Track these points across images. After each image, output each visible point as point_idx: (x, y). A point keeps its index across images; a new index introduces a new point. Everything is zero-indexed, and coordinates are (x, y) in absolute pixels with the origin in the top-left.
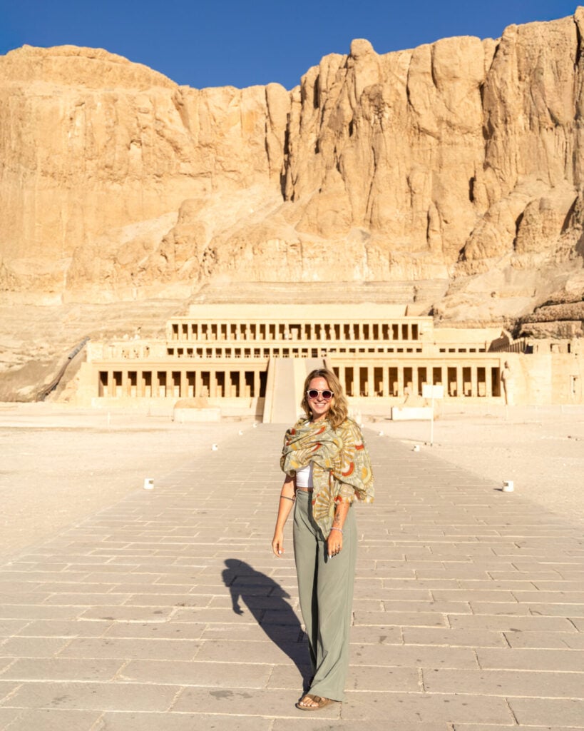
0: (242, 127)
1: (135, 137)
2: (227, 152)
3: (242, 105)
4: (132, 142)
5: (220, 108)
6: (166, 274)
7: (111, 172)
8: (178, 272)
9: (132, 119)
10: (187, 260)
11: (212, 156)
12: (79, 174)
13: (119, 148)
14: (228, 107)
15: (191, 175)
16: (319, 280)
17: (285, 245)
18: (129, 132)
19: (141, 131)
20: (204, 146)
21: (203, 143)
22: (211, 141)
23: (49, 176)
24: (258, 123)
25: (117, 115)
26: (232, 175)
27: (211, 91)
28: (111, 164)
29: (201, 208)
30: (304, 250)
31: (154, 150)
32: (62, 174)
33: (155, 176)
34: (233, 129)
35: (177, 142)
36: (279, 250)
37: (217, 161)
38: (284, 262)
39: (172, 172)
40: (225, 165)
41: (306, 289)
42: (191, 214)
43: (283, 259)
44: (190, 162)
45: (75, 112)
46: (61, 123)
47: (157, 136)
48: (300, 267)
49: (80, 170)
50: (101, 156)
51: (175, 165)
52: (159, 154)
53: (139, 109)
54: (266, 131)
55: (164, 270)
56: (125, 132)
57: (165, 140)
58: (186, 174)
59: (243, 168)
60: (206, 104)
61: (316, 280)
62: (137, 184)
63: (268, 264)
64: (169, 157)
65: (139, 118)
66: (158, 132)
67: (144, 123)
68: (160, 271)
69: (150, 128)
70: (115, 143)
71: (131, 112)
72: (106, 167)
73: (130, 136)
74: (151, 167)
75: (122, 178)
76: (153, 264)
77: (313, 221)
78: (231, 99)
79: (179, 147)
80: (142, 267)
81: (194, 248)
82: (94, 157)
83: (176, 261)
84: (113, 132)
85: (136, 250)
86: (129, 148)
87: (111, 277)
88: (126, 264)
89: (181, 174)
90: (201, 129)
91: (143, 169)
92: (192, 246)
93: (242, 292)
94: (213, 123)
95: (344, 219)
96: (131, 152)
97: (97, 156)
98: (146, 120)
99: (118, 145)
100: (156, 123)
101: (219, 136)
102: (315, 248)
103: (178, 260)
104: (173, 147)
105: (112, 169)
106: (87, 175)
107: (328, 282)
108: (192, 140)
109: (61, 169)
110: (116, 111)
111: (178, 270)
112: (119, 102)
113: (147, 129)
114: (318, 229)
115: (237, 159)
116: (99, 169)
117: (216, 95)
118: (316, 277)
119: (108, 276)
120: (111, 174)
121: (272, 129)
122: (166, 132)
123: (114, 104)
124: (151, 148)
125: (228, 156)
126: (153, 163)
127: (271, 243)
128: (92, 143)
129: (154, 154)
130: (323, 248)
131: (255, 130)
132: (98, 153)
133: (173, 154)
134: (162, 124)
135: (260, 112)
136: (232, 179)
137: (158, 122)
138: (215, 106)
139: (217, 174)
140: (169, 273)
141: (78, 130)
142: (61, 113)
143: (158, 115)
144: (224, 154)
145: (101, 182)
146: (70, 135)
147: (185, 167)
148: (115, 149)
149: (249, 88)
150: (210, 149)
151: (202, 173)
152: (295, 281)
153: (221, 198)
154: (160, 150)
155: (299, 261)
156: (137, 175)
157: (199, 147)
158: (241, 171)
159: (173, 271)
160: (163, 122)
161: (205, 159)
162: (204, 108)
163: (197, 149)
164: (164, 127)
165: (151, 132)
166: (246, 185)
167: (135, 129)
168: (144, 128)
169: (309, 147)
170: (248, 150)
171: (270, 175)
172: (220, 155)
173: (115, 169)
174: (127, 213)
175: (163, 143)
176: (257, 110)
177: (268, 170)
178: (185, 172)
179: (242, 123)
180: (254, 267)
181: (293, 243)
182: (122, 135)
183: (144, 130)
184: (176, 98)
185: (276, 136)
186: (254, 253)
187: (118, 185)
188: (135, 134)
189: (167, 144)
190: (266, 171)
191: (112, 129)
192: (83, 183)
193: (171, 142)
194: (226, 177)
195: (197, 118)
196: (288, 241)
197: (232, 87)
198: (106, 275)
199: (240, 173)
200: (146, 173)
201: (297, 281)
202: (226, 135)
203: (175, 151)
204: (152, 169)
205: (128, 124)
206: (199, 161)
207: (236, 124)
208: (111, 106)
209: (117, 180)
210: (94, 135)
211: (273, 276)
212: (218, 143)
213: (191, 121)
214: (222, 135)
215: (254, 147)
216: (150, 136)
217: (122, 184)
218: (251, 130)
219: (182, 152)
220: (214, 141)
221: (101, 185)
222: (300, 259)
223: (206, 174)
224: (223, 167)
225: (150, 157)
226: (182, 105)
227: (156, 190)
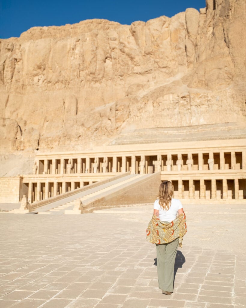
0: (171, 40)
1: (108, 55)
2: (161, 56)
3: (171, 26)
4: (106, 58)
5: (157, 30)
6: (110, 131)
7: (94, 76)
8: (118, 129)
9: (106, 45)
10: (124, 122)
11: (152, 59)
12: (76, 79)
13: (99, 62)
14: (162, 29)
15: (140, 73)
16: (206, 123)
17: (177, 98)
18: (104, 52)
19: (111, 51)
20: (147, 54)
21: (147, 52)
22: (151, 51)
23: (60, 83)
24: (180, 36)
25: (97, 44)
26: (164, 70)
27: (151, 21)
28: (94, 71)
29: (140, 89)
30: (192, 100)
31: (119, 61)
32: (67, 81)
33: (119, 77)
34: (165, 42)
35: (131, 54)
36: (172, 102)
37: (155, 62)
38: (177, 110)
39: (129, 73)
40: (160, 64)
41: (194, 131)
42: (132, 93)
43: (175, 108)
44: (139, 65)
45: (75, 45)
46: (68, 52)
47: (120, 52)
48: (189, 113)
49: (76, 77)
50: (88, 68)
51: (131, 68)
52: (122, 63)
53: (111, 38)
54: (185, 39)
55: (109, 129)
56: (102, 53)
57: (125, 54)
58: (137, 73)
59: (171, 64)
60: (149, 29)
61: (202, 124)
62: (110, 82)
63: (165, 113)
64: (128, 64)
65: (110, 43)
66: (121, 50)
67: (113, 46)
68: (107, 130)
69: (117, 49)
70: (97, 60)
71: (106, 40)
72: (91, 74)
73: (105, 55)
74: (118, 71)
75: (100, 80)
76: (103, 125)
77: (201, 79)
78: (164, 24)
79: (133, 57)
80: (96, 128)
81: (128, 112)
82: (84, 69)
83: (116, 122)
84: (96, 53)
85: (95, 118)
86: (105, 62)
87: (82, 136)
88: (89, 128)
89: (135, 73)
90: (146, 45)
91: (113, 73)
92: (127, 111)
93: (141, 136)
94: (153, 39)
95: (226, 73)
96: (106, 64)
97: (86, 68)
98: (115, 44)
99: (99, 60)
100: (120, 45)
101: (156, 47)
102: (201, 97)
103: (118, 122)
104: (130, 58)
105: (94, 75)
106: (80, 80)
107: (213, 124)
108: (140, 52)
109: (66, 77)
110: (97, 41)
111: (118, 128)
112: (98, 36)
113: (115, 49)
114: (205, 84)
115: (168, 59)
116: (87, 75)
117: (155, 23)
118: (202, 121)
119: (80, 136)
120: (94, 78)
121: (189, 37)
122: (126, 50)
123: (96, 38)
124: (117, 60)
125: (162, 58)
126: (118, 69)
127: (166, 97)
128: (83, 61)
129: (119, 63)
130: (208, 97)
131: (179, 40)
132: (87, 66)
133: (130, 62)
134: (123, 45)
135: (181, 28)
136: (165, 72)
137: (121, 44)
138: (154, 29)
139: (155, 70)
140: (113, 131)
141: (76, 54)
142: (68, 47)
143: (121, 40)
144: (159, 57)
145: (88, 83)
146: (72, 58)
147: (137, 69)
148: (96, 63)
149: (176, 15)
150: (151, 56)
151: (147, 71)
152: (185, 125)
153: (155, 83)
154: (122, 61)
155: (189, 109)
156: (109, 77)
157: (144, 56)
158: (170, 67)
159: (114, 129)
160: (124, 44)
161: (148, 62)
162: (148, 31)
163: (144, 57)
164: (124, 46)
165: (117, 51)
166: (173, 75)
167: (108, 50)
168: (113, 49)
169: (208, 37)
170: (174, 53)
171: (188, 66)
172: (157, 59)
173: (96, 74)
174: (103, 100)
175: (124, 56)
176: (180, 27)
177: (187, 63)
178: (137, 72)
179: (171, 38)
180: (153, 116)
181: (184, 95)
182: (101, 55)
183: (113, 50)
184: (132, 29)
185: (191, 41)
186: (153, 106)
187: (99, 84)
188: (108, 53)
189: (127, 57)
190: (185, 64)
191: (95, 52)
192: (78, 84)
193: (128, 55)
194: (161, 72)
195: (144, 38)
196: (179, 94)
197: (164, 16)
198: (79, 135)
199: (169, 68)
200: (114, 75)
201: (187, 125)
202: (161, 46)
203: (131, 60)
204: (117, 73)
205: (104, 47)
206: (145, 64)
207: (167, 38)
208: (95, 38)
209: (98, 81)
210: (84, 56)
211: (168, 122)
212: (155, 51)
213: (140, 41)
214: (158, 46)
215: (178, 51)
216: (116, 53)
217: (101, 83)
218: (177, 40)
219: (135, 60)
220: (153, 50)
221: (88, 85)
222: (189, 108)
223: (149, 72)
224: (159, 65)
225: (116, 66)
226: (134, 32)
227: (120, 84)
